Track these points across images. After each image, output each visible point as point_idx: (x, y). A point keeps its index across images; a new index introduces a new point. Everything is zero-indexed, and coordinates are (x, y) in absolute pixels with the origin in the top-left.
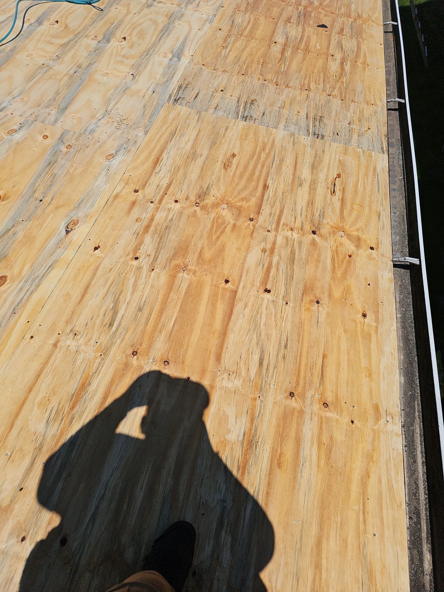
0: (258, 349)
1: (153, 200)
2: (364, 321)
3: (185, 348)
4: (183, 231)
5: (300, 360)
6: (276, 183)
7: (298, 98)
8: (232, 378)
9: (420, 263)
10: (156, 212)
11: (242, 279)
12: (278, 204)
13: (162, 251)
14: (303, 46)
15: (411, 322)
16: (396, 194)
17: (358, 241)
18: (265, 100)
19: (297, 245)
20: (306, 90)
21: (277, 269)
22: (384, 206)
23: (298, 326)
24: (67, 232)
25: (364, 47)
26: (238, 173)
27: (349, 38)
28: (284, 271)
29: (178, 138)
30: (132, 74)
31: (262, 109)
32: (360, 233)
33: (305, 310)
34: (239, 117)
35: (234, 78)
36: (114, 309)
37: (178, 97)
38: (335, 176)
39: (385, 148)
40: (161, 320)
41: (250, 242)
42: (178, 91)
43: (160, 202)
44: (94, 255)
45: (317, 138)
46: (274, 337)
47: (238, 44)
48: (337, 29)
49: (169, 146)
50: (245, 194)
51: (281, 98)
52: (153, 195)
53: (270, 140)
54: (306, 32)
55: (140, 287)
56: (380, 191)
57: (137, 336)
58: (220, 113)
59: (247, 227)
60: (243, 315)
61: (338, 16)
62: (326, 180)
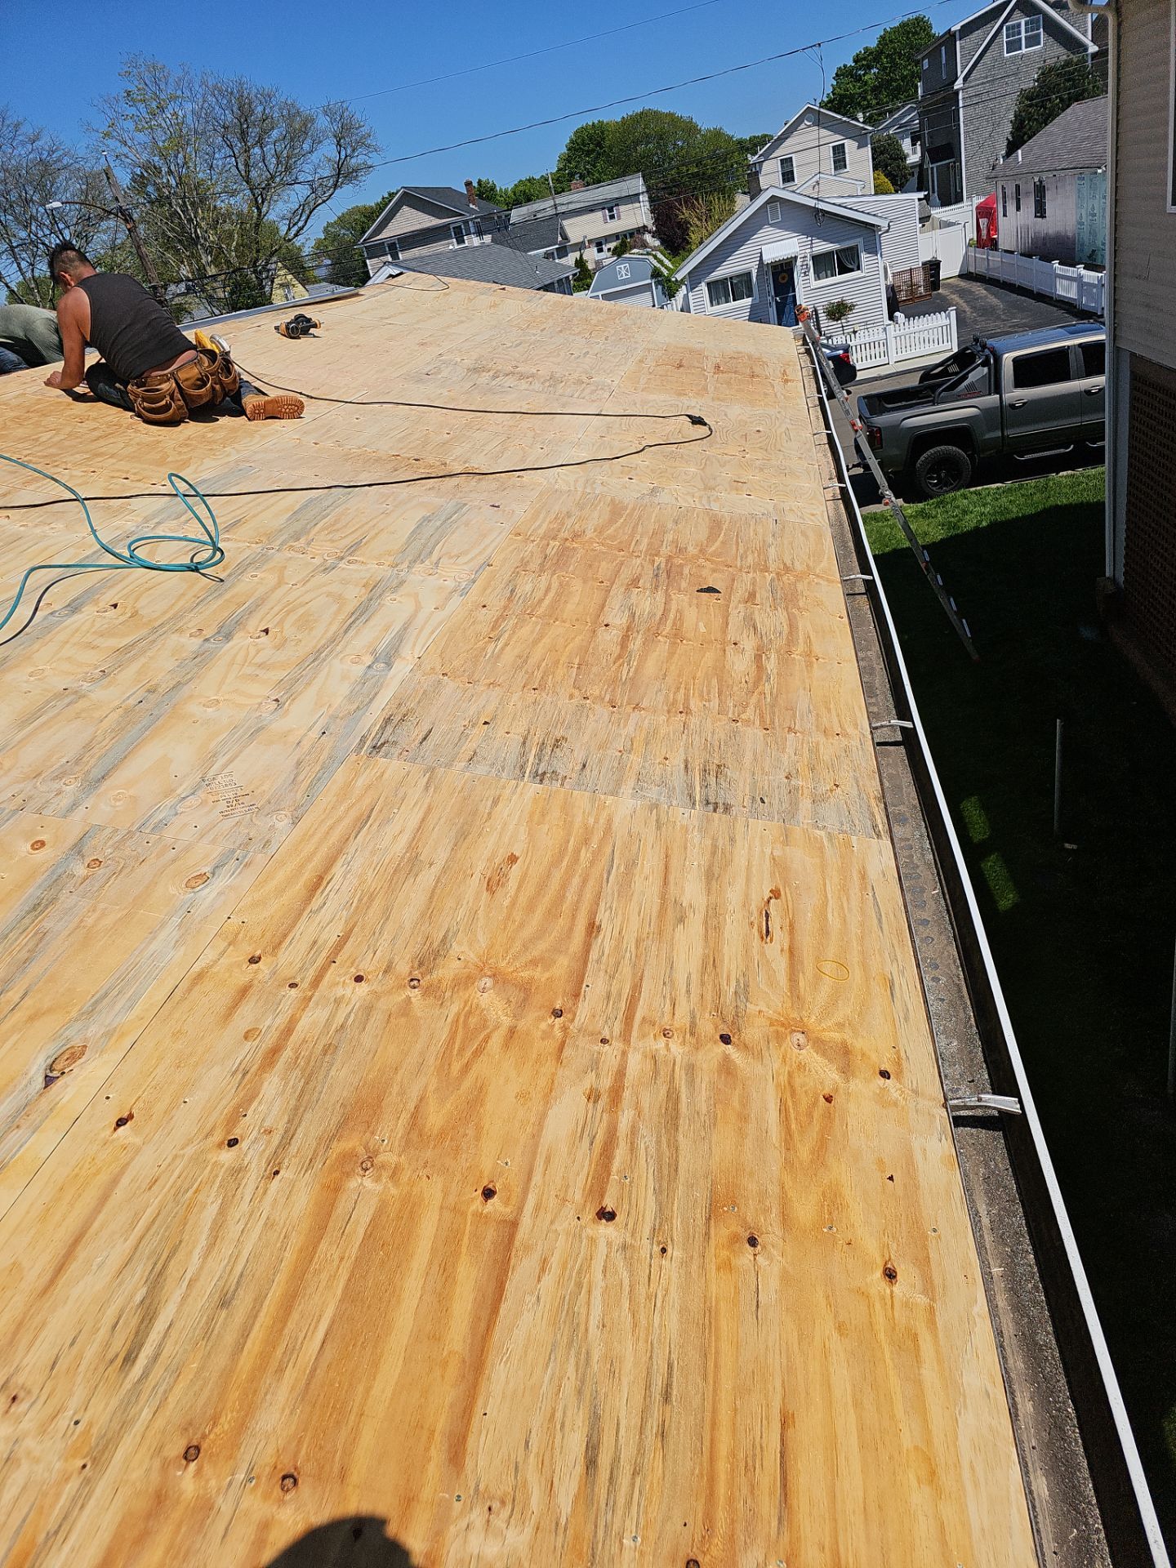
0: (581, 1411)
1: (297, 981)
2: (892, 1292)
3: (351, 1424)
4: (371, 1055)
5: (712, 1441)
6: (620, 917)
7: (662, 732)
8: (499, 1522)
9: (1022, 1108)
10: (303, 1010)
11: (533, 1183)
12: (626, 970)
13: (308, 1116)
14: (667, 629)
15: (1036, 1287)
16: (931, 931)
17: (844, 1057)
18: (586, 738)
19: (684, 1077)
20: (681, 712)
21: (633, 1149)
22: (900, 964)
23: (701, 1322)
24: (49, 1081)
25: (804, 625)
26: (523, 900)
27: (768, 610)
28: (652, 1151)
29: (375, 827)
30: (277, 700)
31: (580, 756)
32: (847, 1036)
33: (718, 1269)
34: (527, 775)
35: (515, 697)
36: (147, 1302)
37: (382, 741)
38: (767, 895)
39: (880, 827)
40: (286, 1331)
41: (554, 1074)
42: (383, 728)
43: (316, 983)
44: (113, 1140)
45: (715, 811)
46: (628, 1364)
47: (525, 631)
48: (740, 592)
49: (351, 848)
50: (542, 947)
51: (624, 732)
52: (299, 965)
53: (602, 821)
54: (674, 602)
55: (233, 1230)
56: (885, 926)
57: (206, 1393)
58: (481, 769)
59: (547, 1035)
60: (534, 1299)
61: (741, 570)
62: (745, 904)
